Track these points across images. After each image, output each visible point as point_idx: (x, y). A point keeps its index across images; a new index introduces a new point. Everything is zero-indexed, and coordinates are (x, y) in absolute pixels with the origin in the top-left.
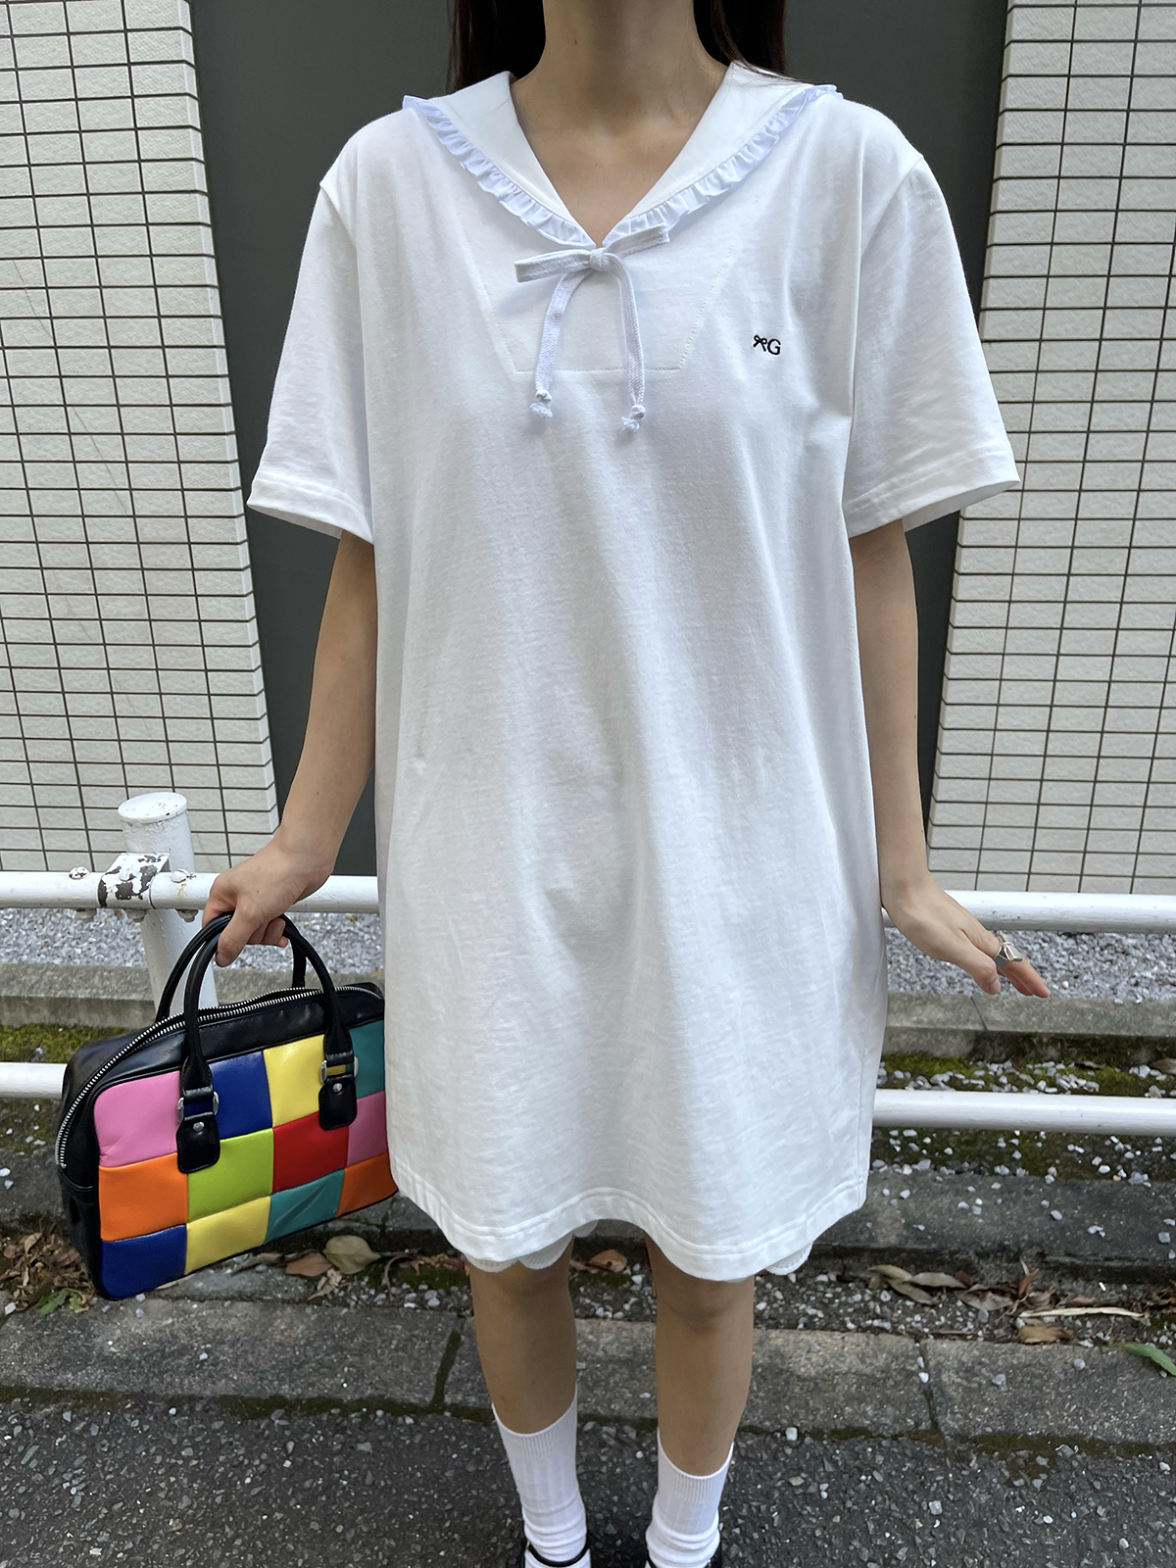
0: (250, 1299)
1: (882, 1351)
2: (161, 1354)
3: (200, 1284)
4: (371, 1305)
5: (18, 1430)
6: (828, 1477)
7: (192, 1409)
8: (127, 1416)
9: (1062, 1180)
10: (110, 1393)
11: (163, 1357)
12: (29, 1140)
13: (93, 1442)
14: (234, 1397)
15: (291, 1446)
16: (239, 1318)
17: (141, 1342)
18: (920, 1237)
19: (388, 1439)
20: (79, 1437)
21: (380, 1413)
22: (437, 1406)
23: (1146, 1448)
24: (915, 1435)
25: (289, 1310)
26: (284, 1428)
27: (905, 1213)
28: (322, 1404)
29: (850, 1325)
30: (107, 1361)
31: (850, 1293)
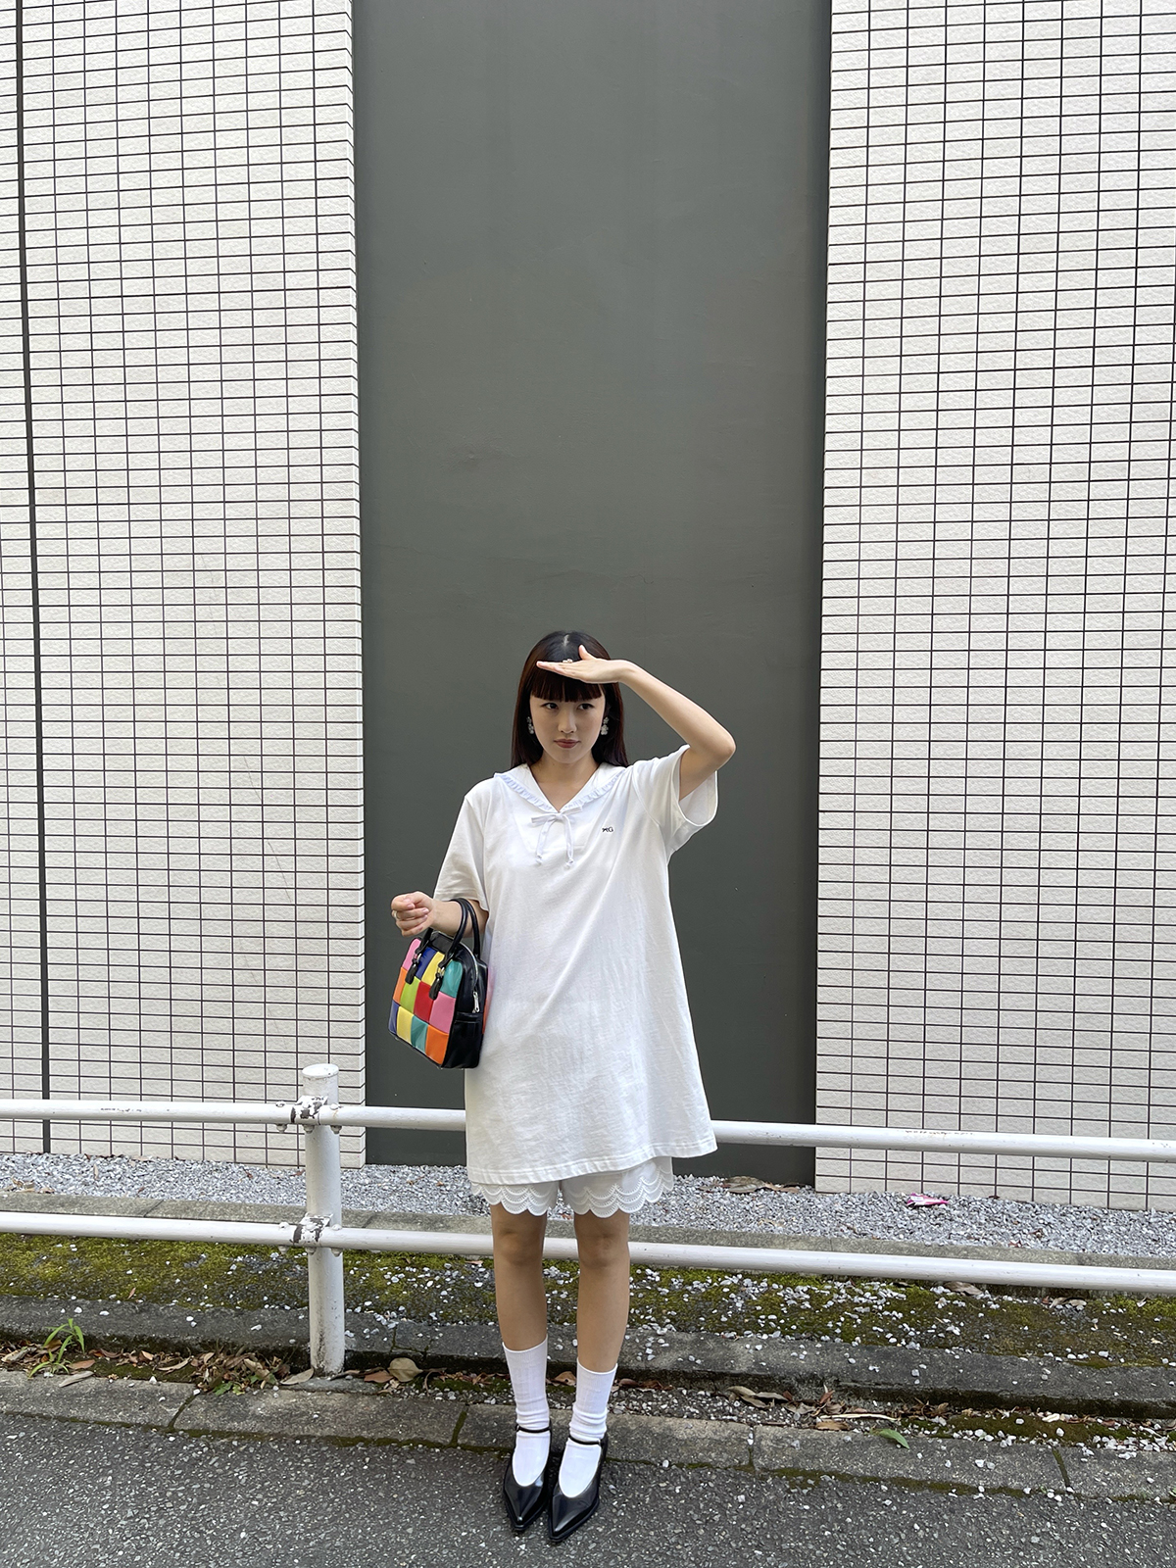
0: (342, 1392)
1: (728, 1429)
2: (289, 1416)
3: (312, 1384)
4: (416, 1397)
5: (206, 1449)
6: (682, 1484)
7: (309, 1441)
8: (271, 1444)
9: (864, 1345)
10: (260, 1433)
11: (291, 1416)
12: (202, 1304)
13: (251, 1456)
14: (335, 1437)
15: (367, 1460)
16: (336, 1400)
17: (277, 1409)
18: (761, 1369)
19: (425, 1458)
20: (243, 1453)
21: (420, 1446)
22: (453, 1444)
23: (877, 1479)
24: (739, 1468)
25: (366, 1398)
26: (364, 1451)
27: (756, 1357)
28: (387, 1441)
29: (713, 1418)
30: (256, 1417)
31: (716, 1401)
